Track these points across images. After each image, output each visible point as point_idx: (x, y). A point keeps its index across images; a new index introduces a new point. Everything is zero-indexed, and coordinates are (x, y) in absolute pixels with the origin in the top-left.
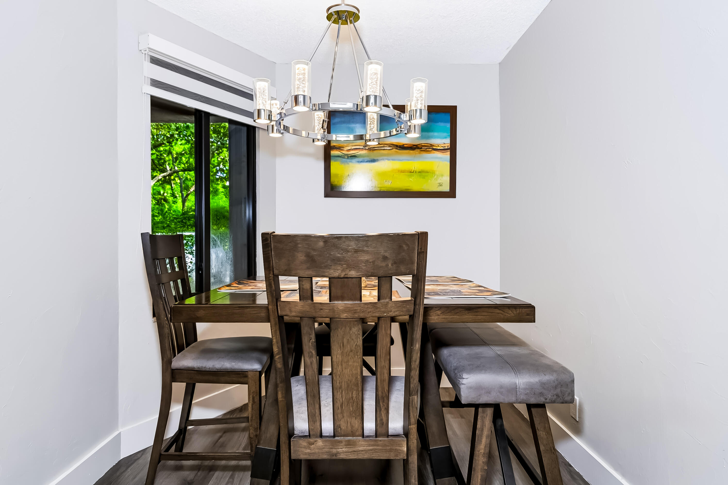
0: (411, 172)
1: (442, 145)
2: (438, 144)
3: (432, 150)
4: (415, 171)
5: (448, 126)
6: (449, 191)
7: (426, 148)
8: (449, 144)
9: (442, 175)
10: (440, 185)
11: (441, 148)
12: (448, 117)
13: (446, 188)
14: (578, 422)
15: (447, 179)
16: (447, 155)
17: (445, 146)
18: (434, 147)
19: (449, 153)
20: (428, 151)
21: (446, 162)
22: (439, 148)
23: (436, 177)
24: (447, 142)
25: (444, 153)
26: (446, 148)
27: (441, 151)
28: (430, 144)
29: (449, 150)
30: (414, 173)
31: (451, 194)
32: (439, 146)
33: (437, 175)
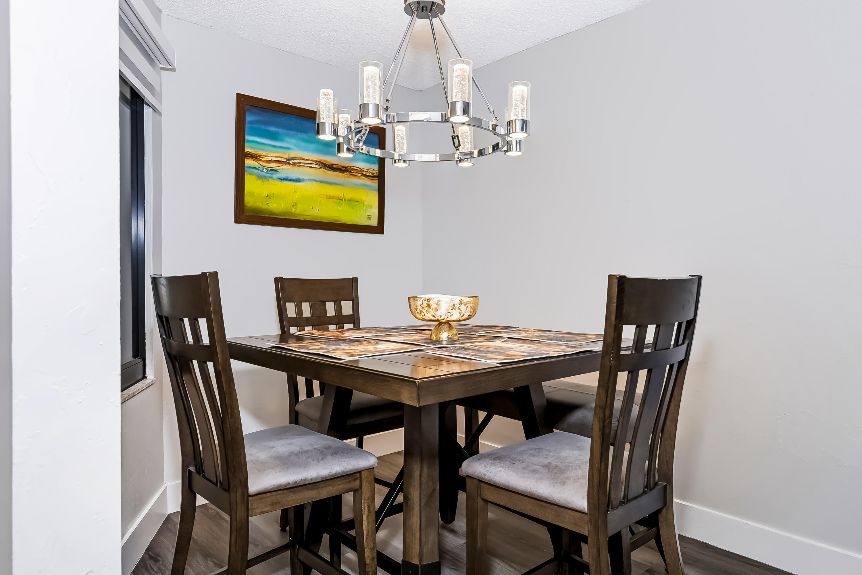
0: (340, 199)
1: (371, 172)
2: (367, 169)
3: (361, 175)
6: (377, 226)
7: (355, 172)
8: (378, 171)
9: (371, 206)
10: (369, 218)
11: (370, 175)
12: (377, 138)
13: (375, 222)
15: (375, 211)
16: (376, 184)
17: (374, 173)
18: (363, 173)
19: (378, 181)
20: (358, 176)
21: (375, 192)
22: (368, 174)
24: (375, 168)
25: (373, 181)
26: (375, 175)
27: (369, 178)
28: (360, 168)
29: (377, 178)
30: (343, 200)
31: (379, 229)
32: (367, 172)
33: (366, 206)
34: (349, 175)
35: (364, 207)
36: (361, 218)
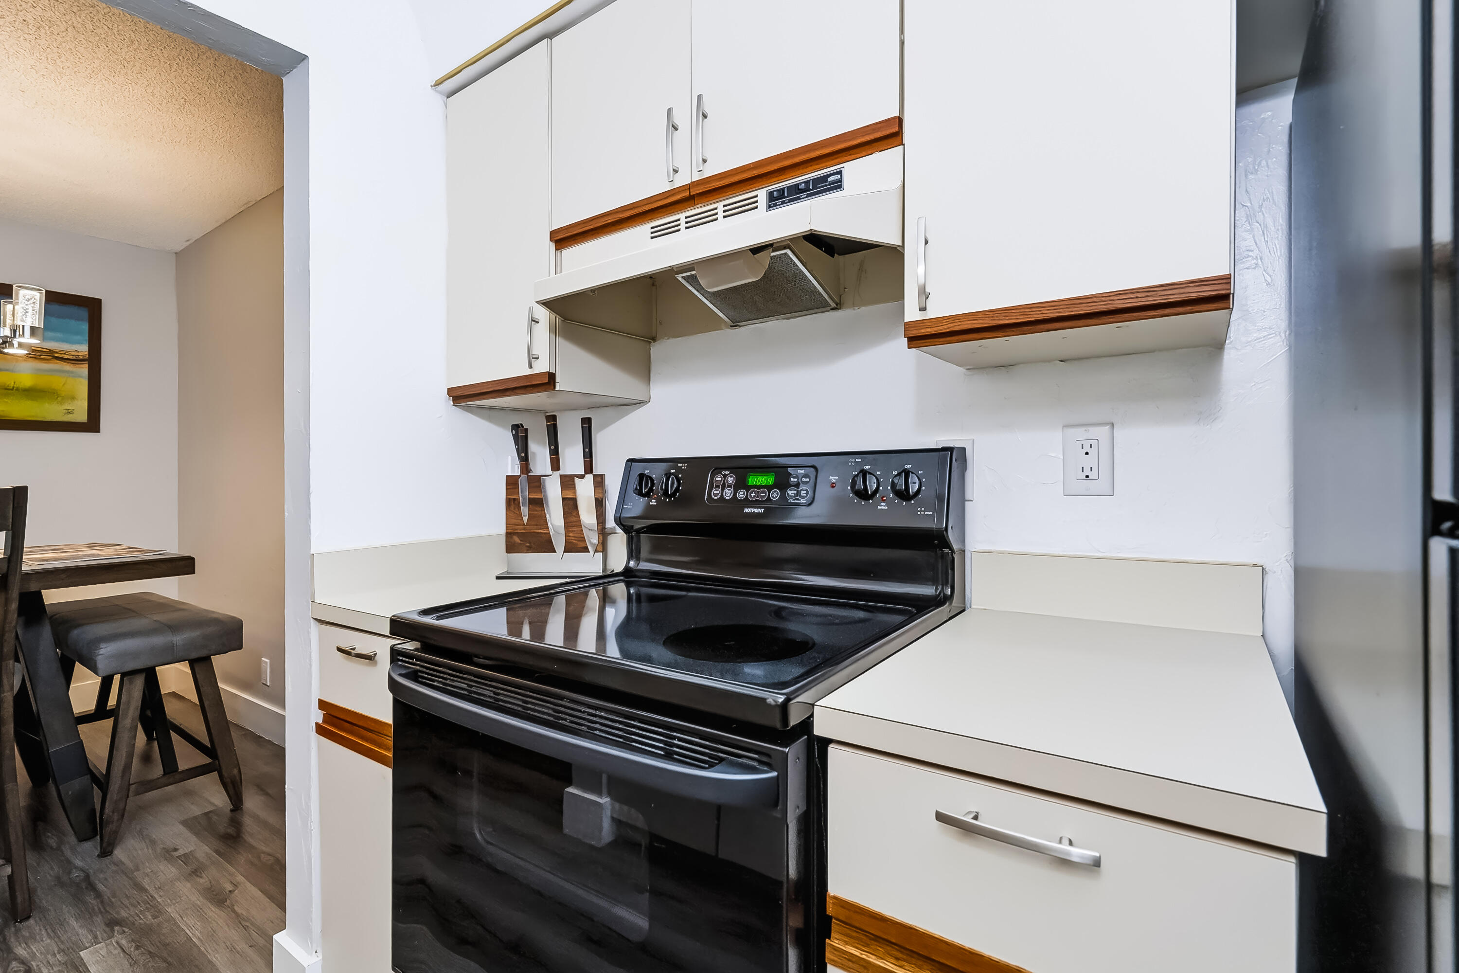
0: (6, 389)
1: (74, 354)
2: (64, 351)
3: (52, 359)
4: (15, 388)
5: (85, 327)
6: (86, 422)
7: (39, 354)
8: (87, 353)
9: (73, 398)
10: (68, 413)
11: (71, 357)
12: (84, 313)
13: (80, 417)
14: (269, 686)
15: (80, 404)
16: (84, 370)
17: (78, 356)
18: (56, 355)
19: (87, 366)
20: (45, 359)
21: (79, 380)
22: (66, 357)
24: (83, 349)
25: (77, 365)
26: (81, 357)
27: (67, 361)
28: (49, 349)
29: (87, 362)
30: (14, 390)
31: (92, 424)
32: (65, 354)
33: (63, 397)
34: (26, 358)
35: (59, 398)
36: (52, 412)
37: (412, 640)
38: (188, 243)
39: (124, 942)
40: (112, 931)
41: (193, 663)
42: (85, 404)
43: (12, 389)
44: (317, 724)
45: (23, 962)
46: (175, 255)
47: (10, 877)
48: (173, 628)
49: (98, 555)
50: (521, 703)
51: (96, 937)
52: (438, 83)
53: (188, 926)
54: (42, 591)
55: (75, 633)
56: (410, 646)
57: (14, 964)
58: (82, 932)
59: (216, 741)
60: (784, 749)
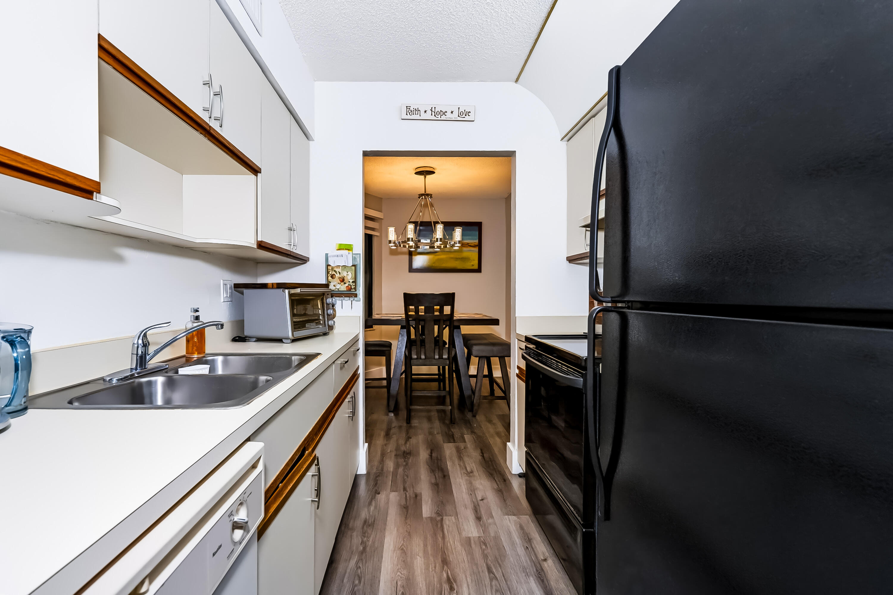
2: (471, 243)
3: (468, 246)
5: (477, 233)
8: (478, 243)
9: (474, 261)
10: (473, 265)
11: (473, 245)
12: (477, 228)
13: (476, 267)
15: (476, 262)
16: (476, 249)
18: (470, 245)
19: (477, 248)
20: (466, 247)
21: (476, 253)
22: (472, 245)
23: (470, 261)
24: (476, 241)
26: (476, 245)
27: (473, 247)
29: (478, 246)
31: (479, 270)
36: (468, 266)
37: (532, 344)
38: (509, 194)
39: (474, 437)
40: (472, 434)
41: (500, 357)
42: (477, 262)
43: (458, 258)
44: (517, 373)
45: (452, 432)
46: (505, 199)
47: (451, 410)
48: (493, 344)
49: (474, 316)
50: (545, 361)
51: (468, 433)
52: (562, 139)
53: (491, 440)
54: (461, 326)
55: (469, 342)
56: (531, 346)
57: (450, 432)
58: (465, 431)
59: (506, 388)
60: (583, 372)
